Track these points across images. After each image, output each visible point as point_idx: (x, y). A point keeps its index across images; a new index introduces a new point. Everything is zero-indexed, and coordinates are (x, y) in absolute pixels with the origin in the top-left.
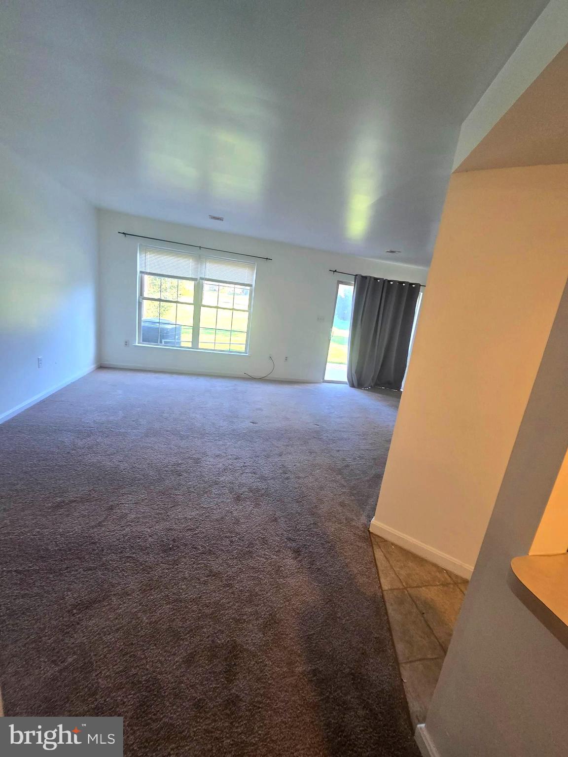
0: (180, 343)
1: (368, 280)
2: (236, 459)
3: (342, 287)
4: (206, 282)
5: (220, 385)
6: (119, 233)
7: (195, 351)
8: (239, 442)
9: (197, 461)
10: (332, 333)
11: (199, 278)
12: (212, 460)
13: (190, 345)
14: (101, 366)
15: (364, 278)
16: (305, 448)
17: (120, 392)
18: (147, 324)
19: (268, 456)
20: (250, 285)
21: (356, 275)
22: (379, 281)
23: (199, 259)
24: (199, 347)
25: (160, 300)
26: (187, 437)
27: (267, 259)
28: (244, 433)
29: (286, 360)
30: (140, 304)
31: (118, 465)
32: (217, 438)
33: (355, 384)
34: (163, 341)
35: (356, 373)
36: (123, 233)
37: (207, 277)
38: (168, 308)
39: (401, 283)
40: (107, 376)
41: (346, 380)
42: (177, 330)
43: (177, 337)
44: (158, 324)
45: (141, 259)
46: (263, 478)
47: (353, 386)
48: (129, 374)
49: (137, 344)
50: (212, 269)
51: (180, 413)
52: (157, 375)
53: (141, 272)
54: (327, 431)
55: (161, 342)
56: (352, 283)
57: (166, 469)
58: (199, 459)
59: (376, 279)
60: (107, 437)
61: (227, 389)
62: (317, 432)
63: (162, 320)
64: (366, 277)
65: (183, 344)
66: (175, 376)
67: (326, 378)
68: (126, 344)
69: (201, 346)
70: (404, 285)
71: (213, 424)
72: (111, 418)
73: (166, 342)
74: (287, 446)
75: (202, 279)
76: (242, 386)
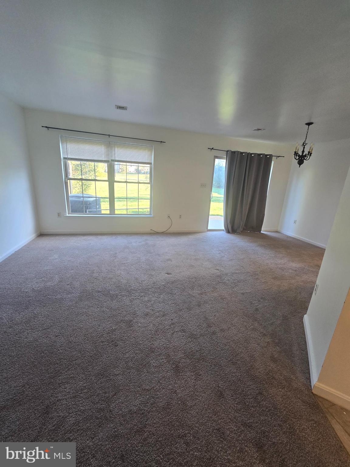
0: (100, 211)
1: (236, 154)
2: (164, 316)
3: (217, 161)
4: (116, 163)
5: (135, 241)
6: (42, 127)
7: (112, 217)
8: (162, 296)
9: (129, 324)
10: (212, 195)
11: (110, 160)
12: (142, 321)
13: (108, 212)
14: (41, 235)
15: (234, 153)
16: (216, 294)
17: (56, 256)
18: (74, 199)
19: (189, 309)
20: (150, 164)
21: (227, 151)
22: (244, 154)
23: (109, 145)
24: (116, 213)
25: (81, 179)
26: (117, 296)
27: (161, 142)
28: (163, 285)
29: (180, 217)
30: (66, 183)
31: (55, 342)
32: (142, 294)
33: (230, 230)
34: (87, 210)
35: (230, 222)
36: (46, 127)
37: (117, 159)
38: (89, 186)
39: (259, 155)
40: (46, 243)
41: (223, 228)
42: (97, 201)
43: (97, 207)
44: (82, 198)
45: (63, 148)
46: (193, 336)
47: (228, 232)
48: (63, 238)
49: (68, 215)
50: (120, 153)
51: (107, 271)
52: (85, 237)
53: (65, 158)
54: (226, 274)
55: (86, 212)
56: (225, 158)
57: (102, 339)
58: (131, 321)
59: (242, 153)
60: (44, 306)
61: (140, 244)
62: (219, 276)
63: (85, 194)
64: (234, 152)
65: (103, 212)
66: (100, 237)
67: (209, 228)
68: (59, 215)
69: (116, 212)
70: (261, 156)
71: (137, 279)
72: (49, 284)
73: (89, 212)
74: (202, 294)
75: (112, 160)
76: (151, 240)
